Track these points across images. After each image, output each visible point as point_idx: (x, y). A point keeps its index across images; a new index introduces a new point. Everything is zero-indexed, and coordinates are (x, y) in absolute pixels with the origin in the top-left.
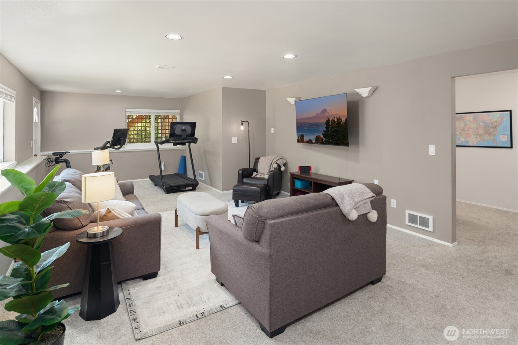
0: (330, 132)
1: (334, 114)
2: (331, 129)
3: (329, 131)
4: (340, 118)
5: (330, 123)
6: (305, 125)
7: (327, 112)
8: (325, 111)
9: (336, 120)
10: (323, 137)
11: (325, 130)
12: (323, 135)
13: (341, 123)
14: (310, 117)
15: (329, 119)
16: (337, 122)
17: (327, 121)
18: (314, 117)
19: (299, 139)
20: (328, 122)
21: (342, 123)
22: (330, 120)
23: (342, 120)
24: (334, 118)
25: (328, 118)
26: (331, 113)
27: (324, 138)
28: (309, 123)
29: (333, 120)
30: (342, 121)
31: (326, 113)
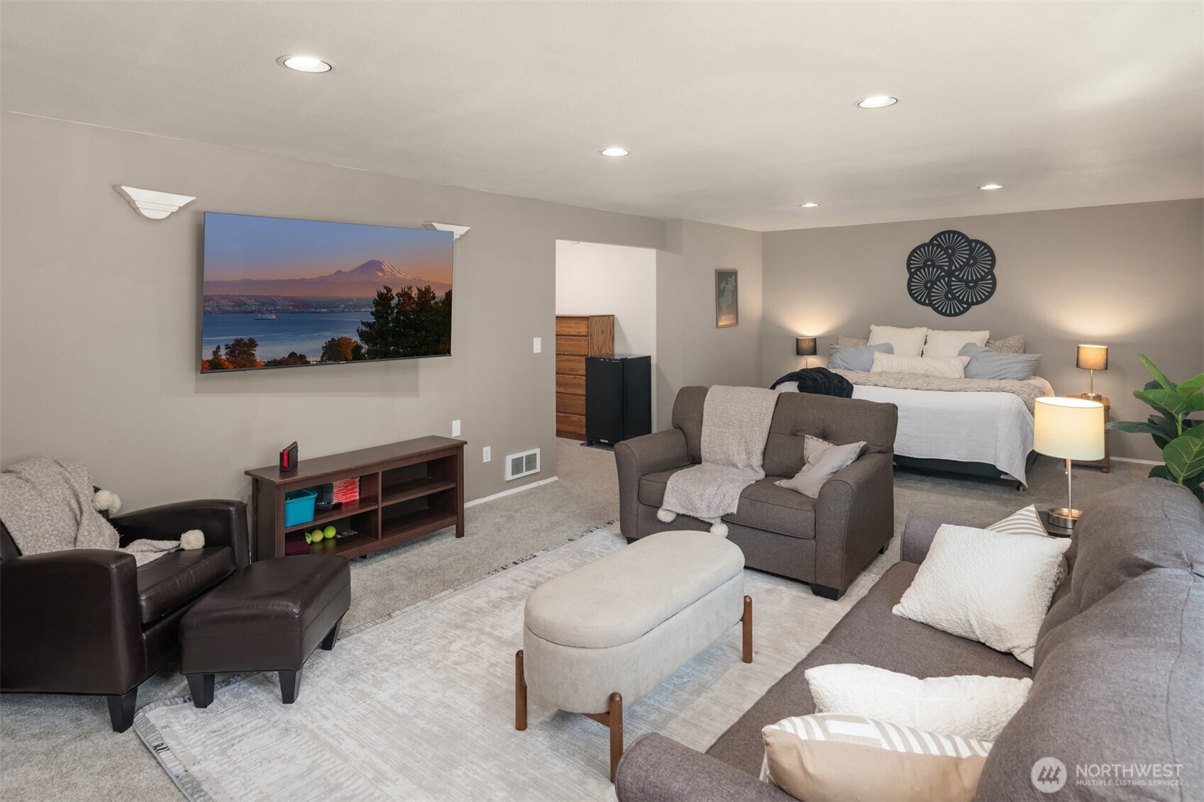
0: (391, 325)
1: (409, 277)
2: (397, 319)
3: (387, 323)
4: (428, 290)
5: (394, 302)
6: (263, 304)
7: (382, 270)
8: (374, 266)
9: (414, 294)
10: (359, 342)
11: (372, 320)
12: (362, 335)
13: (433, 302)
14: (297, 278)
15: (389, 290)
16: (419, 299)
17: (380, 295)
18: (321, 281)
19: (224, 357)
20: (383, 300)
21: (436, 303)
22: (394, 293)
23: (436, 295)
24: (410, 288)
25: (386, 288)
26: (398, 275)
27: (367, 343)
28: (292, 300)
29: (405, 295)
30: (434, 298)
31: (380, 274)
